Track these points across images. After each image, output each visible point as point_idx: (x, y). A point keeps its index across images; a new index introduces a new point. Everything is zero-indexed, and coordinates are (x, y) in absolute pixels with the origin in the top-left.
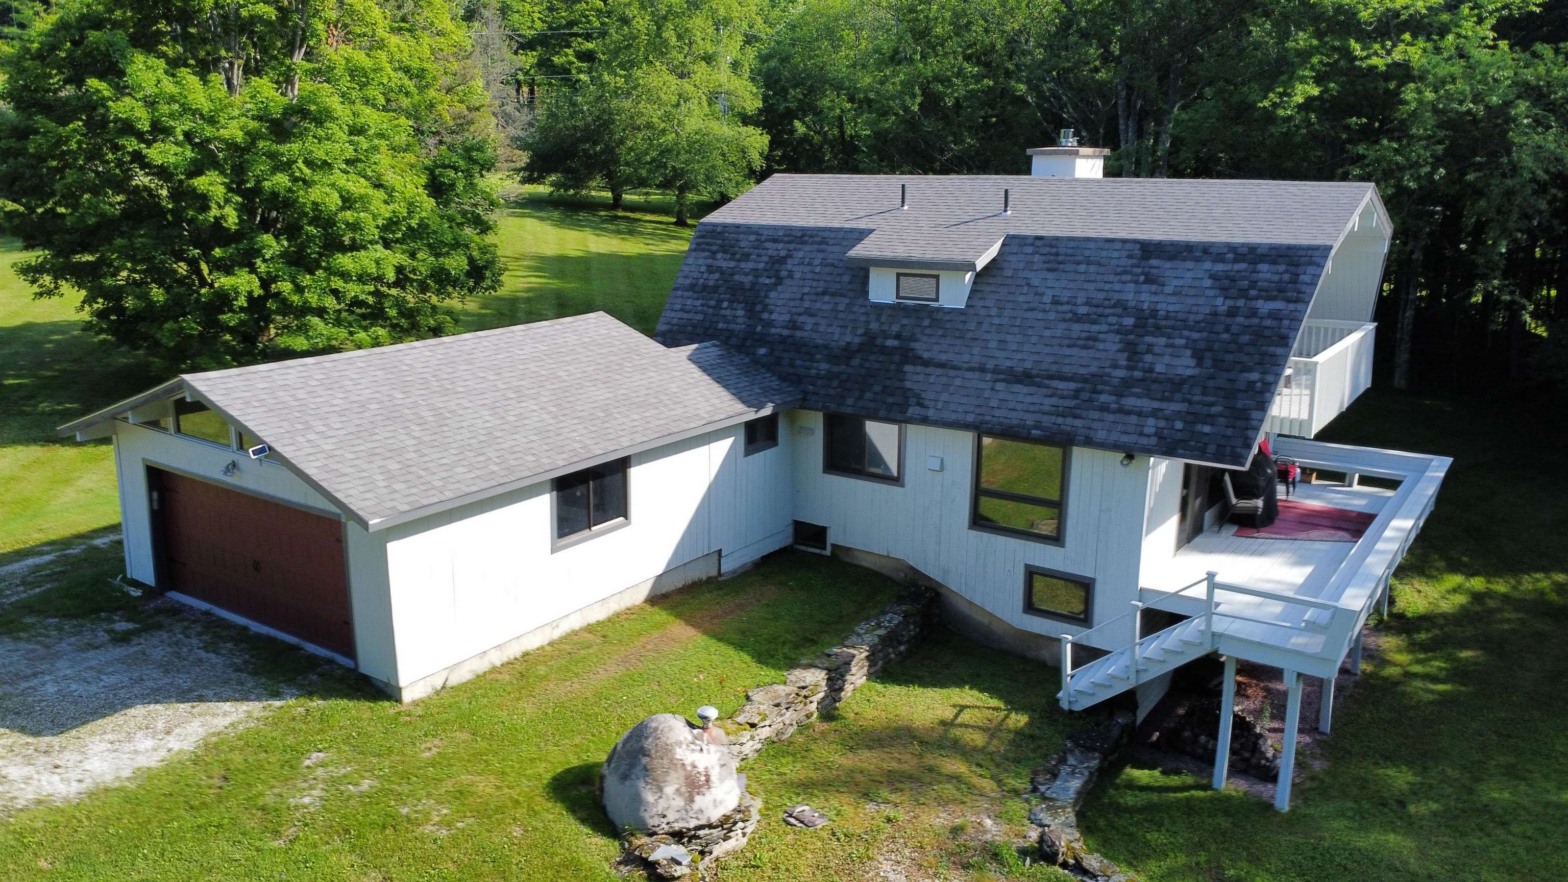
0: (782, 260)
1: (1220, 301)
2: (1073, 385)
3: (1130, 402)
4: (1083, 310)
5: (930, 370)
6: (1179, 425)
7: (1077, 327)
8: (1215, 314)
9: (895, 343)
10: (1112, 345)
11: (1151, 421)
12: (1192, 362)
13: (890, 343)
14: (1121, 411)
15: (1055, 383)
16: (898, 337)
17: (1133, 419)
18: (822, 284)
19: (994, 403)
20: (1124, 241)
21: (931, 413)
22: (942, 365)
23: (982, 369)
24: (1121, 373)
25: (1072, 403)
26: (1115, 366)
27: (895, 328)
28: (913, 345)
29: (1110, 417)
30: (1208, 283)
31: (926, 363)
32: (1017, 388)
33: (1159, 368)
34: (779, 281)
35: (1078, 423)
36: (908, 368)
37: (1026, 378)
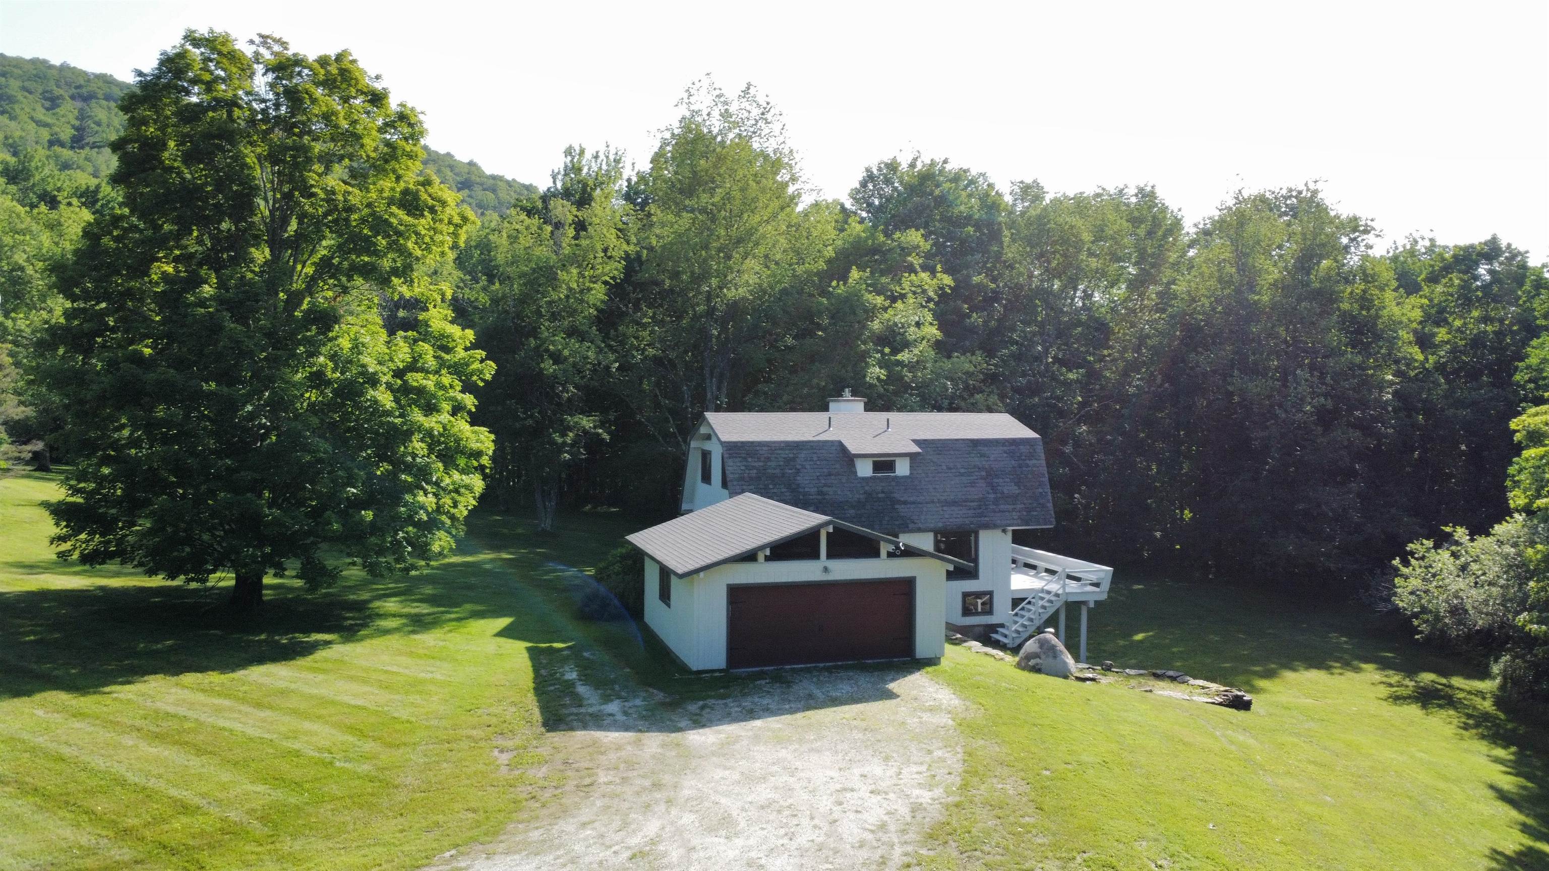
0: (794, 459)
1: (1013, 462)
2: (976, 504)
3: (1002, 507)
4: (962, 471)
5: (909, 506)
6: (1025, 513)
7: (963, 478)
8: (1014, 467)
9: (883, 495)
10: (982, 484)
11: (1014, 513)
12: (1016, 488)
13: (880, 495)
14: (1000, 511)
15: (969, 504)
16: (883, 492)
17: (1007, 514)
18: (825, 470)
19: (947, 516)
20: (963, 440)
21: (920, 525)
22: (914, 503)
23: (933, 502)
24: (992, 496)
25: (979, 511)
26: (988, 493)
27: (879, 488)
28: (892, 495)
29: (999, 514)
30: (1005, 455)
31: (905, 503)
32: (953, 508)
33: (1006, 491)
34: (798, 471)
35: (986, 519)
36: (897, 506)
37: (954, 503)
